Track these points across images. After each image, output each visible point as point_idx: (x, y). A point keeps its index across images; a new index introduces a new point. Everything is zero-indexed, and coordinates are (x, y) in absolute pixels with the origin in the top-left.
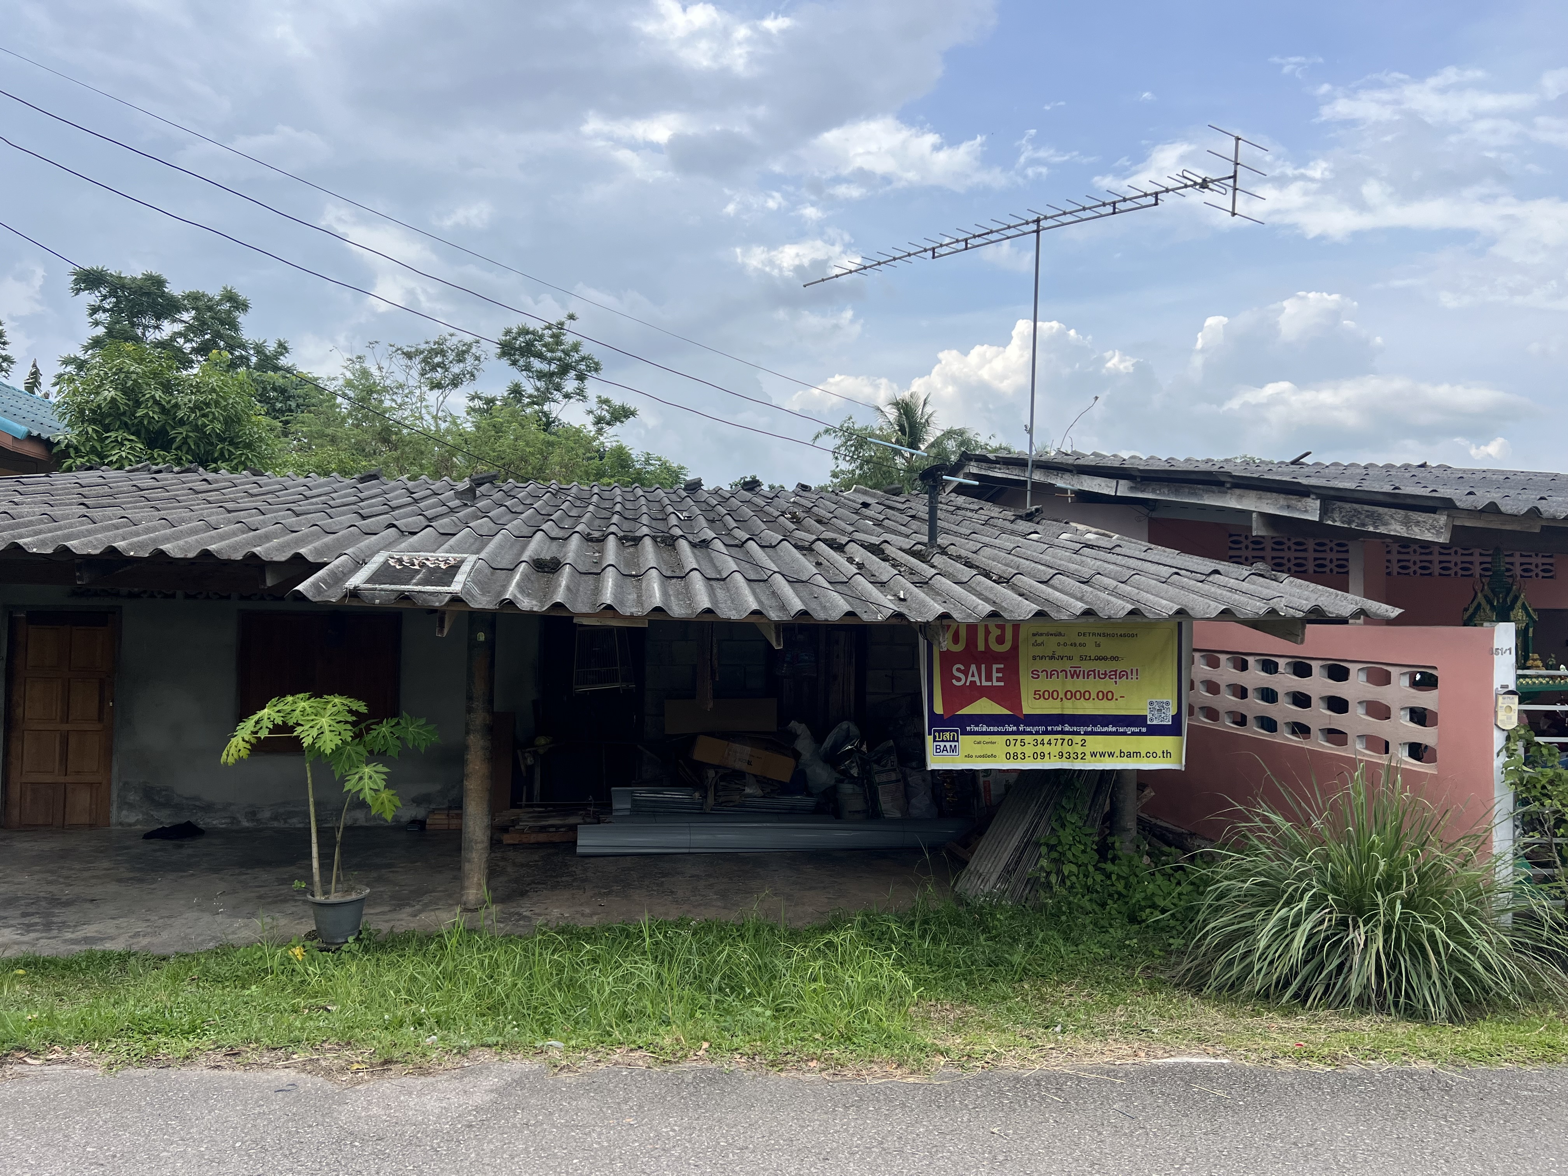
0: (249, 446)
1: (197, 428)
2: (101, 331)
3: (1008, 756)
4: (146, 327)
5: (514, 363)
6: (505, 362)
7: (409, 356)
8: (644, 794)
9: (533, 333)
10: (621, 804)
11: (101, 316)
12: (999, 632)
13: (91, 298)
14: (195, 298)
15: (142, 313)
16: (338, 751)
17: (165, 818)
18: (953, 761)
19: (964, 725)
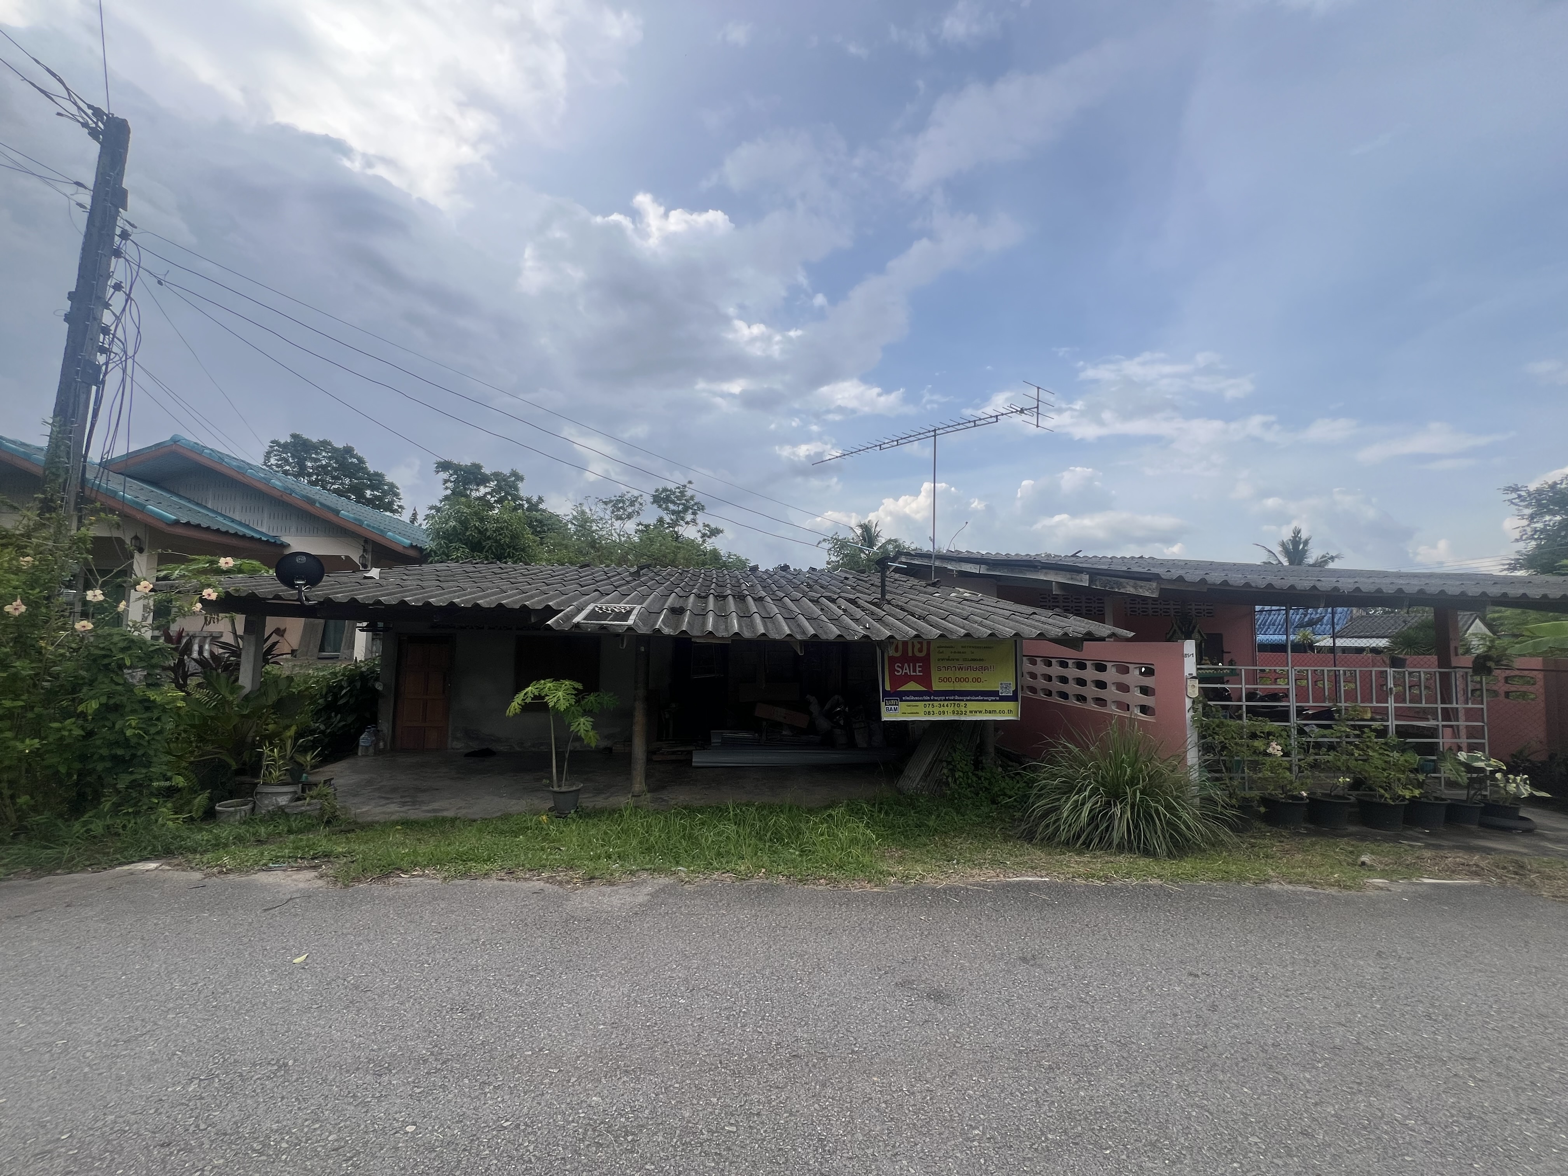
0: (523, 550)
1: (496, 541)
2: (449, 492)
3: (925, 713)
4: (471, 490)
5: (660, 506)
6: (655, 506)
7: (606, 503)
8: (728, 734)
9: (671, 491)
10: (716, 740)
11: (449, 485)
12: (919, 646)
13: (444, 475)
14: (496, 475)
15: (470, 483)
16: (567, 710)
17: (475, 746)
18: (896, 716)
19: (901, 696)
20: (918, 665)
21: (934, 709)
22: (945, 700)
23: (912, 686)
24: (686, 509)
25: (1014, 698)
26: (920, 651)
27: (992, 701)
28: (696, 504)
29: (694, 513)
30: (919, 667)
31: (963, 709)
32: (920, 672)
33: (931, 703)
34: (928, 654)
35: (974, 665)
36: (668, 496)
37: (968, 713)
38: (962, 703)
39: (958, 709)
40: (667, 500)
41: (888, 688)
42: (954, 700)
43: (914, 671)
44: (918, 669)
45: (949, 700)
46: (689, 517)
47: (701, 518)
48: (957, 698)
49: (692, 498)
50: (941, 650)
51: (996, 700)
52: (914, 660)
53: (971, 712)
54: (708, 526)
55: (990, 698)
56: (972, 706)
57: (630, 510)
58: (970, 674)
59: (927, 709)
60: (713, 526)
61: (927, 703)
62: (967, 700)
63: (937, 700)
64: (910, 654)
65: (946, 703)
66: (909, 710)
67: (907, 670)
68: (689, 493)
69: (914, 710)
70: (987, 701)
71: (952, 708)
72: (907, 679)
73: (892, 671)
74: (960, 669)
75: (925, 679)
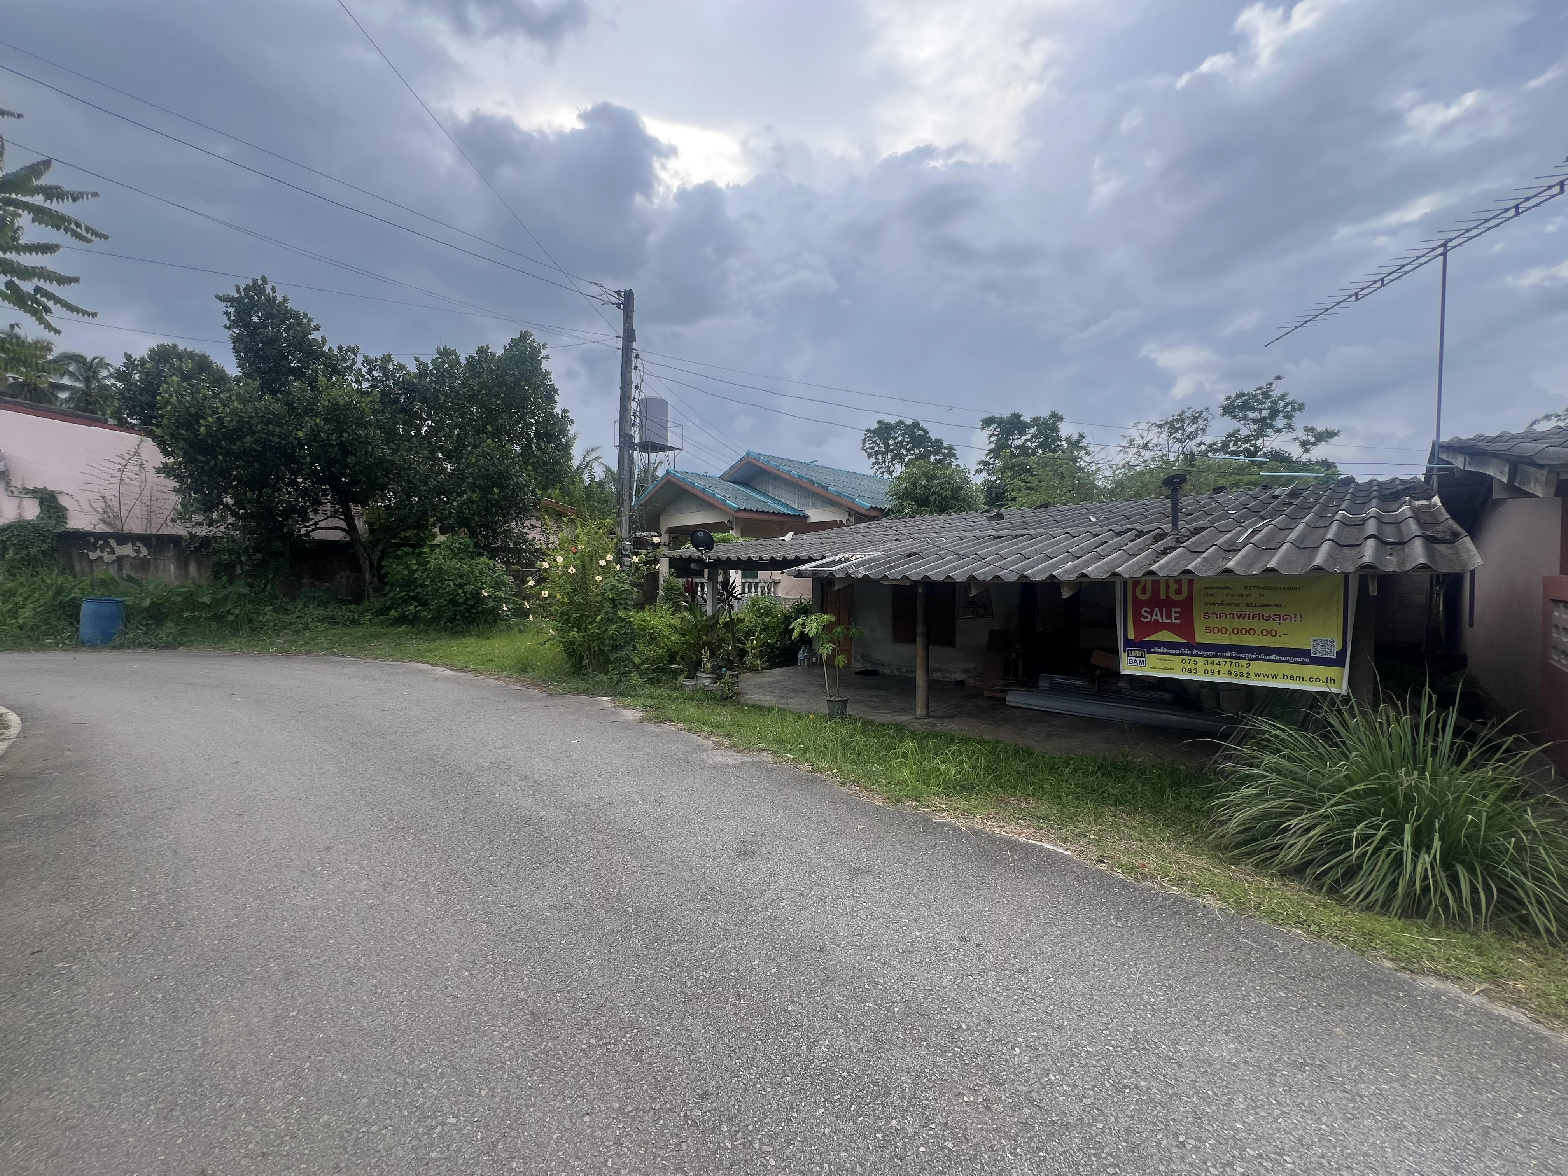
5: (1235, 417)
6: (1227, 417)
8: (1059, 679)
9: (1248, 395)
10: (1043, 683)
11: (994, 439)
18: (1142, 670)
19: (1150, 647)
20: (1173, 610)
21: (1196, 666)
22: (1216, 656)
23: (1164, 636)
24: (1274, 413)
25: (1338, 662)
26: (1178, 592)
27: (1296, 663)
28: (1288, 404)
29: (1288, 417)
30: (1176, 612)
31: (1245, 671)
32: (1176, 618)
33: (1193, 658)
34: (1190, 598)
35: (1266, 612)
36: (1245, 403)
37: (1252, 676)
38: (1244, 663)
39: (1236, 669)
40: (1246, 406)
41: (1131, 636)
42: (1231, 657)
43: (1169, 617)
44: (1173, 615)
45: (1221, 657)
46: (1280, 422)
47: (1300, 421)
48: (1234, 654)
49: (1282, 397)
50: (1211, 592)
51: (1303, 663)
52: (1169, 604)
53: (1257, 675)
54: (1312, 430)
55: (1292, 659)
56: (1257, 667)
57: (1190, 429)
58: (1256, 624)
59: (1187, 666)
60: (1320, 428)
61: (1186, 658)
62: (1250, 659)
63: (1202, 656)
64: (1163, 596)
65: (1216, 660)
66: (1160, 664)
67: (1158, 616)
68: (1276, 393)
69: (1168, 665)
70: (1288, 662)
71: (1228, 667)
72: (1158, 627)
73: (1137, 616)
74: (1241, 616)
75: (1186, 627)
